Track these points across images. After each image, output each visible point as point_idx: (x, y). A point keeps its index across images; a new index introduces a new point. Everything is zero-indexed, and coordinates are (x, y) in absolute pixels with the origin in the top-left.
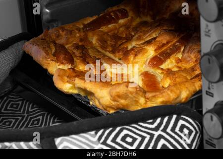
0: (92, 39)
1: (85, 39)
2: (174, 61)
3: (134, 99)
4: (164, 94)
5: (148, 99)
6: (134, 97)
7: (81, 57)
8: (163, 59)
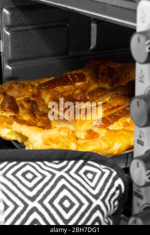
0: (46, 98)
1: (37, 95)
2: (121, 124)
3: (66, 144)
4: (96, 142)
5: (79, 145)
6: (66, 141)
7: (29, 110)
8: (111, 121)
